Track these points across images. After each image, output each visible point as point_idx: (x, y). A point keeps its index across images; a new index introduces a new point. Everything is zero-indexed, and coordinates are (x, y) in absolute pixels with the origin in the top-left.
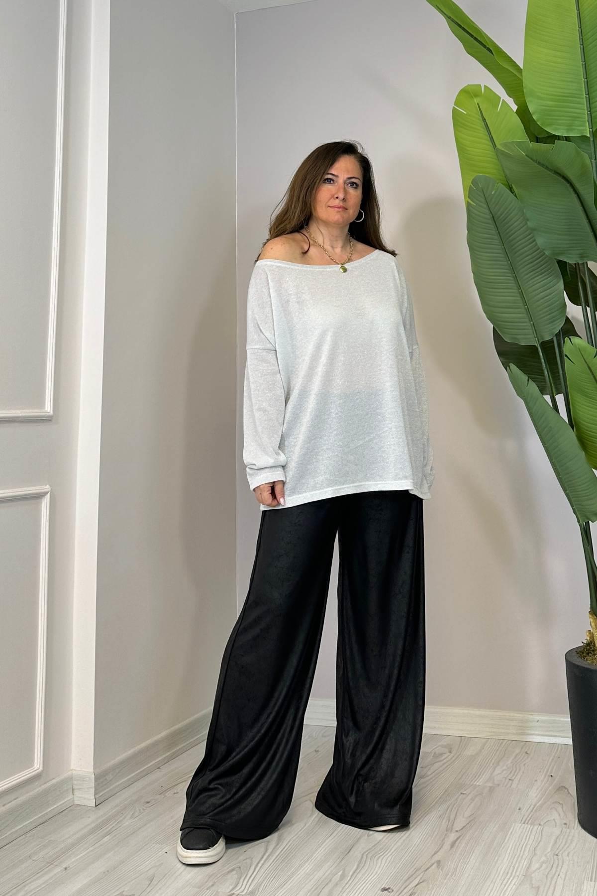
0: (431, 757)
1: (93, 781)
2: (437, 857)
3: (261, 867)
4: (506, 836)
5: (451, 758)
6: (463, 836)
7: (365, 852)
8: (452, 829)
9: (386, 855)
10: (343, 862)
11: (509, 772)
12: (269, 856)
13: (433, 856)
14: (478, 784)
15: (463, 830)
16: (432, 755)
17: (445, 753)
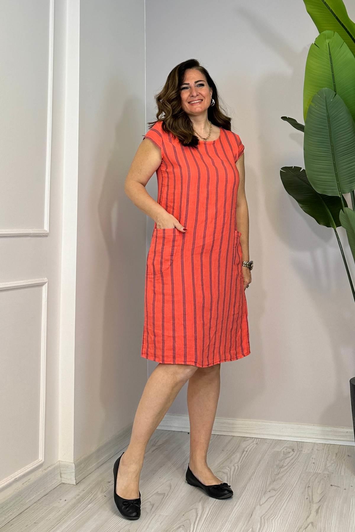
0: (282, 455)
1: (74, 468)
2: (309, 520)
3: (197, 525)
4: (350, 506)
5: (296, 455)
6: (321, 506)
7: (262, 516)
8: (313, 501)
9: (277, 517)
10: (250, 522)
11: (336, 465)
12: (200, 518)
13: (306, 519)
14: (319, 472)
15: (321, 501)
16: (283, 453)
17: (291, 452)
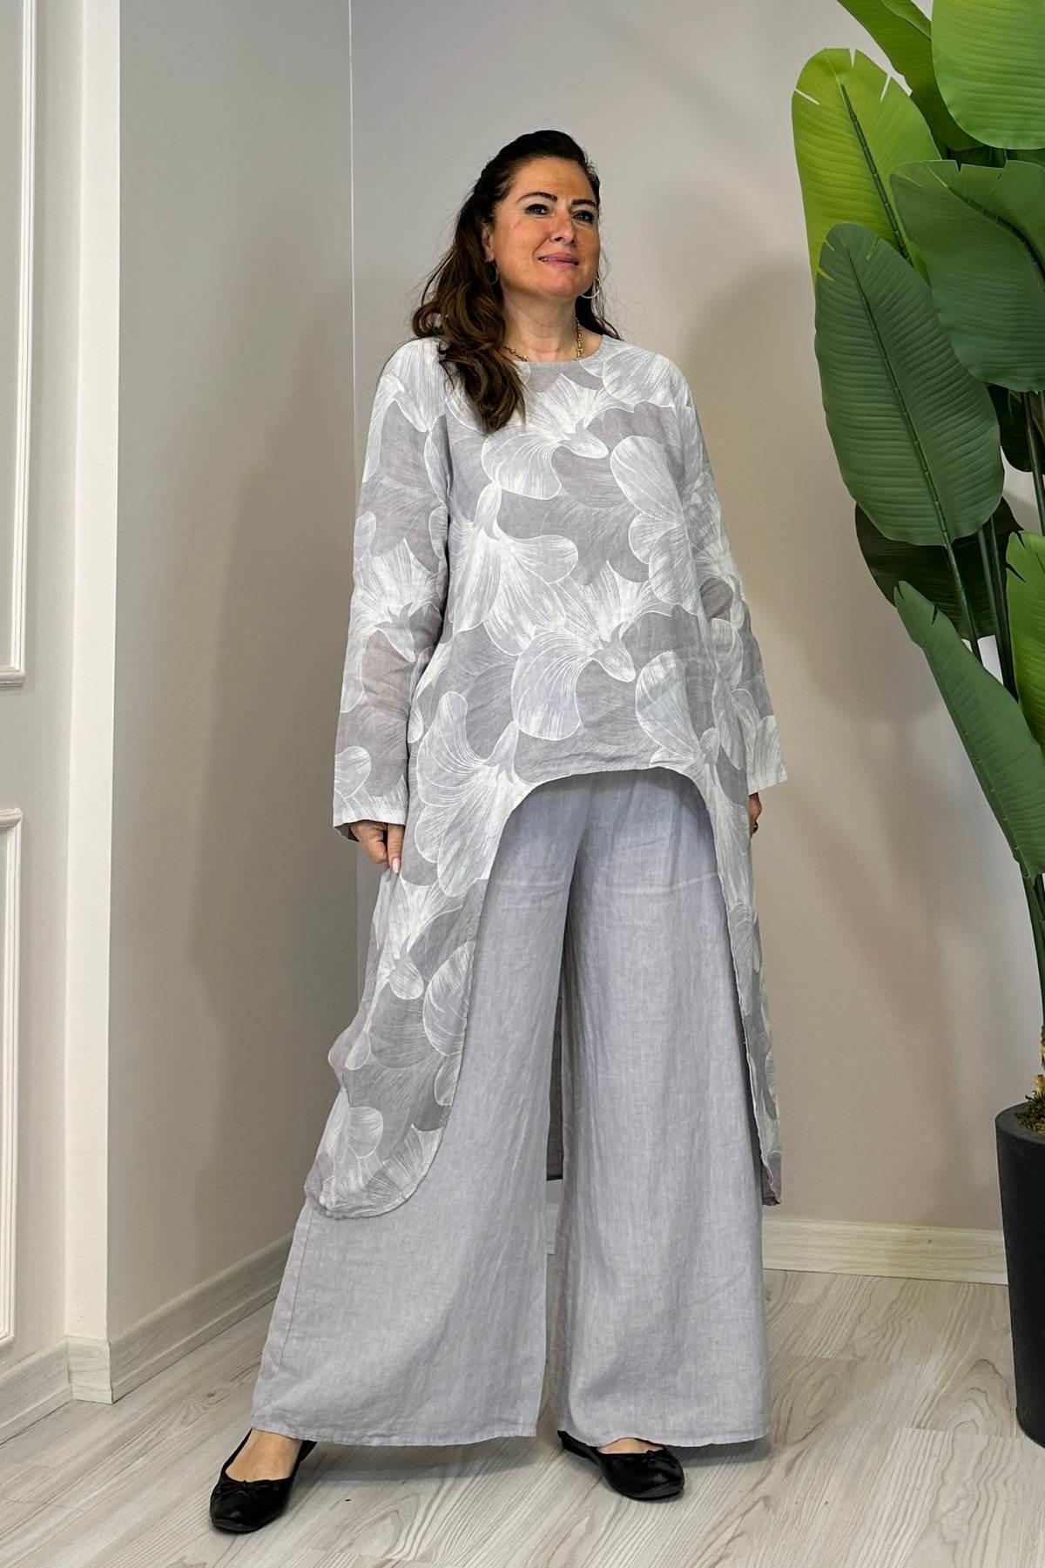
1: (108, 1357)
2: (762, 1490)
3: (438, 1508)
4: (886, 1450)
6: (806, 1452)
8: (786, 1439)
10: (589, 1500)
11: (880, 1336)
12: (449, 1491)
13: (754, 1488)
14: (825, 1356)
15: (808, 1437)
